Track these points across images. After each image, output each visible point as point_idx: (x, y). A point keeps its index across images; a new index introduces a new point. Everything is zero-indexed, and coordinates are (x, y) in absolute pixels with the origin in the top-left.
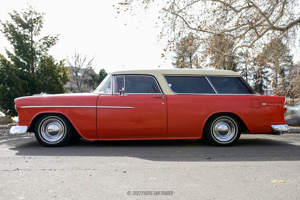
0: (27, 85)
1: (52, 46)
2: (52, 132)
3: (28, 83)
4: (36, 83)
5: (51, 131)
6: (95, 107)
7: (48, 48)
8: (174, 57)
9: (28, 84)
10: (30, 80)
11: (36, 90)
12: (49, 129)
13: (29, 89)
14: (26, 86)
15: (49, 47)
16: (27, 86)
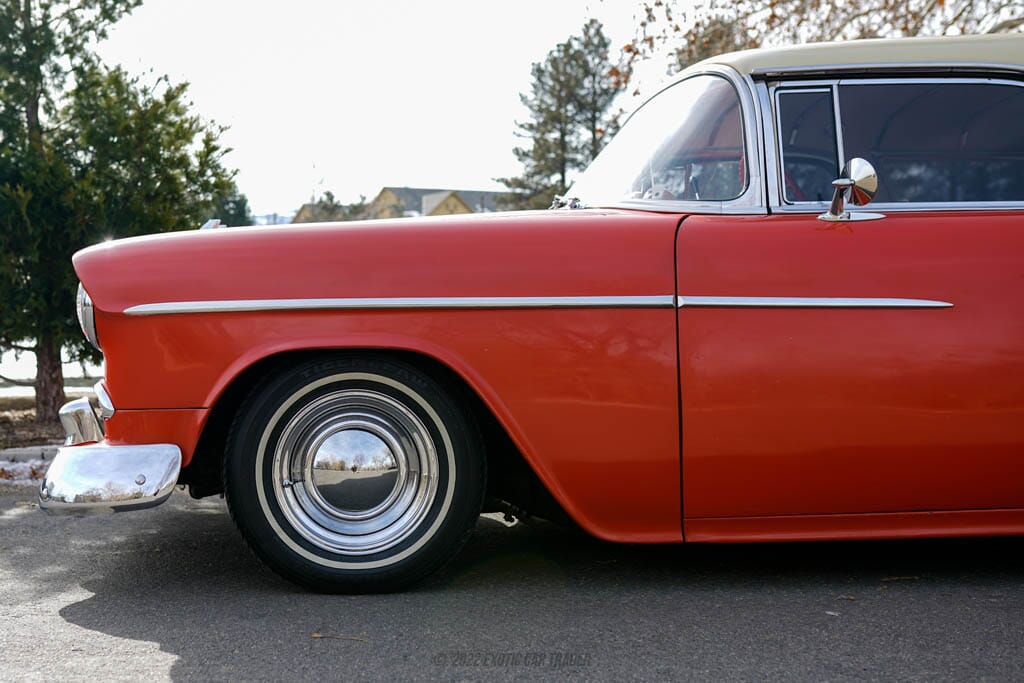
0: (23, 210)
1: (125, 14)
2: (348, 483)
3: (30, 195)
4: (67, 201)
5: (335, 478)
6: (668, 300)
7: (105, 24)
8: (522, 126)
9: (26, 203)
10: (40, 182)
11: (68, 235)
12: (325, 466)
13: (31, 231)
14: (19, 213)
15: (113, 20)
16: (26, 217)
